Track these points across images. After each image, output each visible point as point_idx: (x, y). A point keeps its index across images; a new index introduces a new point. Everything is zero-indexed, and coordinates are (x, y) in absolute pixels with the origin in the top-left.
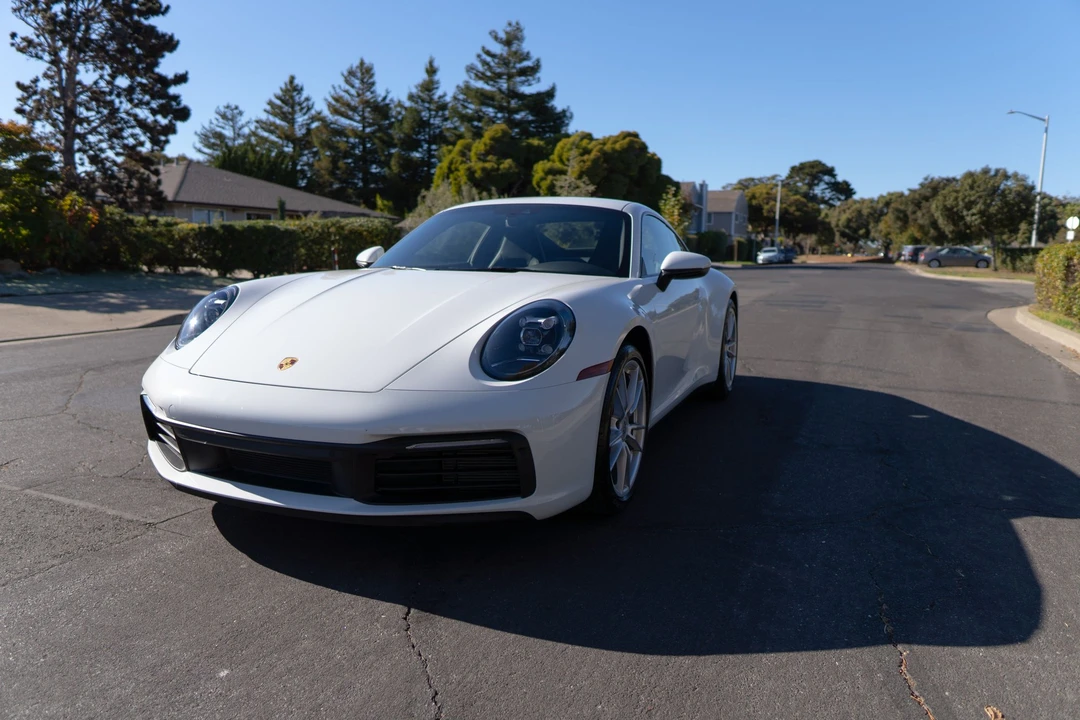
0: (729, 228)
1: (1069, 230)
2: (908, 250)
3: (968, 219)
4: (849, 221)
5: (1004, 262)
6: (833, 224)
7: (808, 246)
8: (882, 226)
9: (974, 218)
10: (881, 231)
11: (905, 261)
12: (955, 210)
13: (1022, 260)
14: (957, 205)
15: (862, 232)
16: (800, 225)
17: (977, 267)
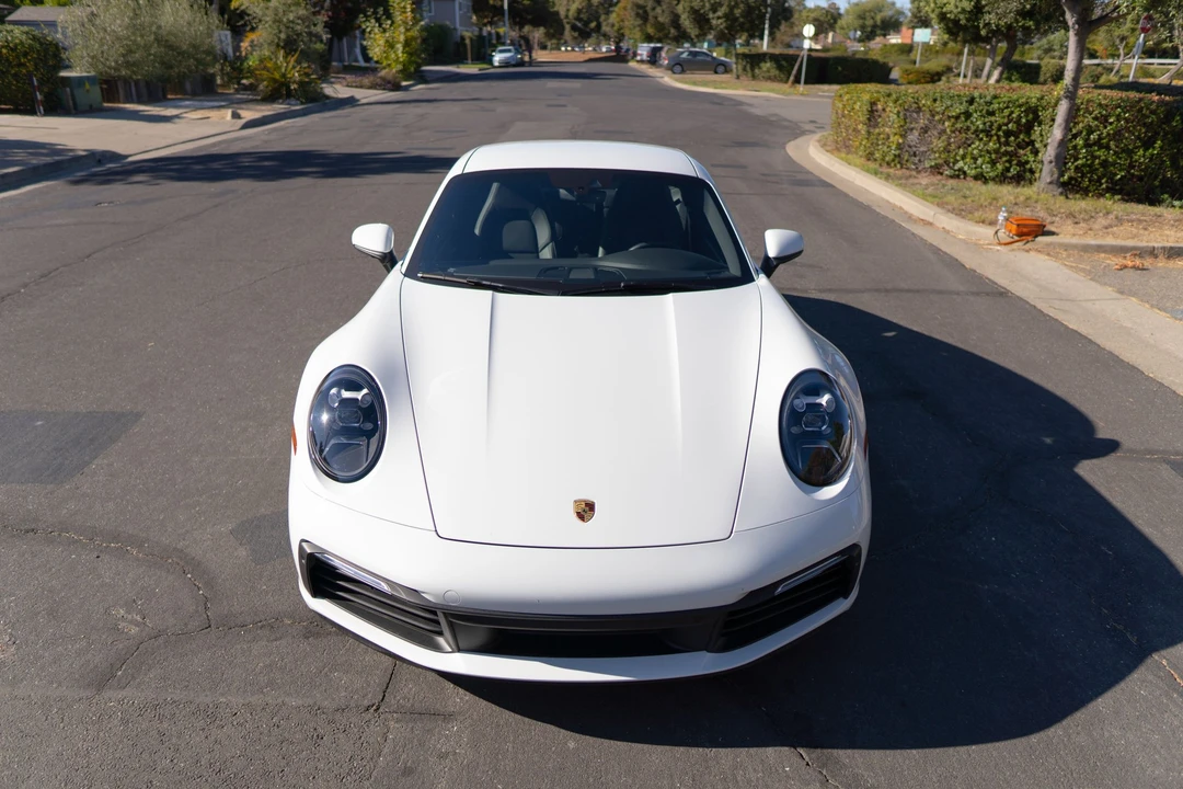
0: (453, 20)
1: (805, 38)
2: (644, 50)
3: (714, 22)
4: (579, 11)
5: (744, 69)
6: (562, 13)
7: (536, 41)
8: (613, 18)
9: (720, 21)
10: (613, 26)
11: (642, 61)
12: (702, 11)
13: (760, 68)
14: (704, 6)
15: (593, 25)
16: (529, 17)
17: (716, 72)
